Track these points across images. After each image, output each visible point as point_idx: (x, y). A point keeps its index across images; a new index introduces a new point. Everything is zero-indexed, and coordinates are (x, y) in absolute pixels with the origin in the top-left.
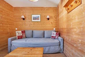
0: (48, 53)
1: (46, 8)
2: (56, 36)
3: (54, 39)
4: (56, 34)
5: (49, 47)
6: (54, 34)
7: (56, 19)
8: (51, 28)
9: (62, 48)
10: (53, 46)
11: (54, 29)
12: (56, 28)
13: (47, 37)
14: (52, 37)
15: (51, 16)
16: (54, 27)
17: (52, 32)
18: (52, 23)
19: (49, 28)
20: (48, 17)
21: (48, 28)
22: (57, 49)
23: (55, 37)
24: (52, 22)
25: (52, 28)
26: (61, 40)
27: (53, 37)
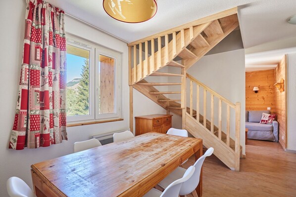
0: (254, 138)
1: (252, 72)
2: (269, 120)
3: (266, 123)
4: (270, 117)
5: (255, 132)
6: (266, 116)
7: (272, 91)
8: (261, 107)
9: (276, 135)
10: (261, 131)
11: (269, 109)
12: (272, 107)
13: (255, 121)
14: (262, 121)
15: (261, 85)
16: (268, 105)
17: (263, 113)
18: (264, 98)
19: (258, 107)
20: (255, 89)
21: (255, 107)
22: (268, 135)
23: (267, 121)
24: (265, 96)
25: (264, 107)
26: (275, 124)
27: (264, 121)
